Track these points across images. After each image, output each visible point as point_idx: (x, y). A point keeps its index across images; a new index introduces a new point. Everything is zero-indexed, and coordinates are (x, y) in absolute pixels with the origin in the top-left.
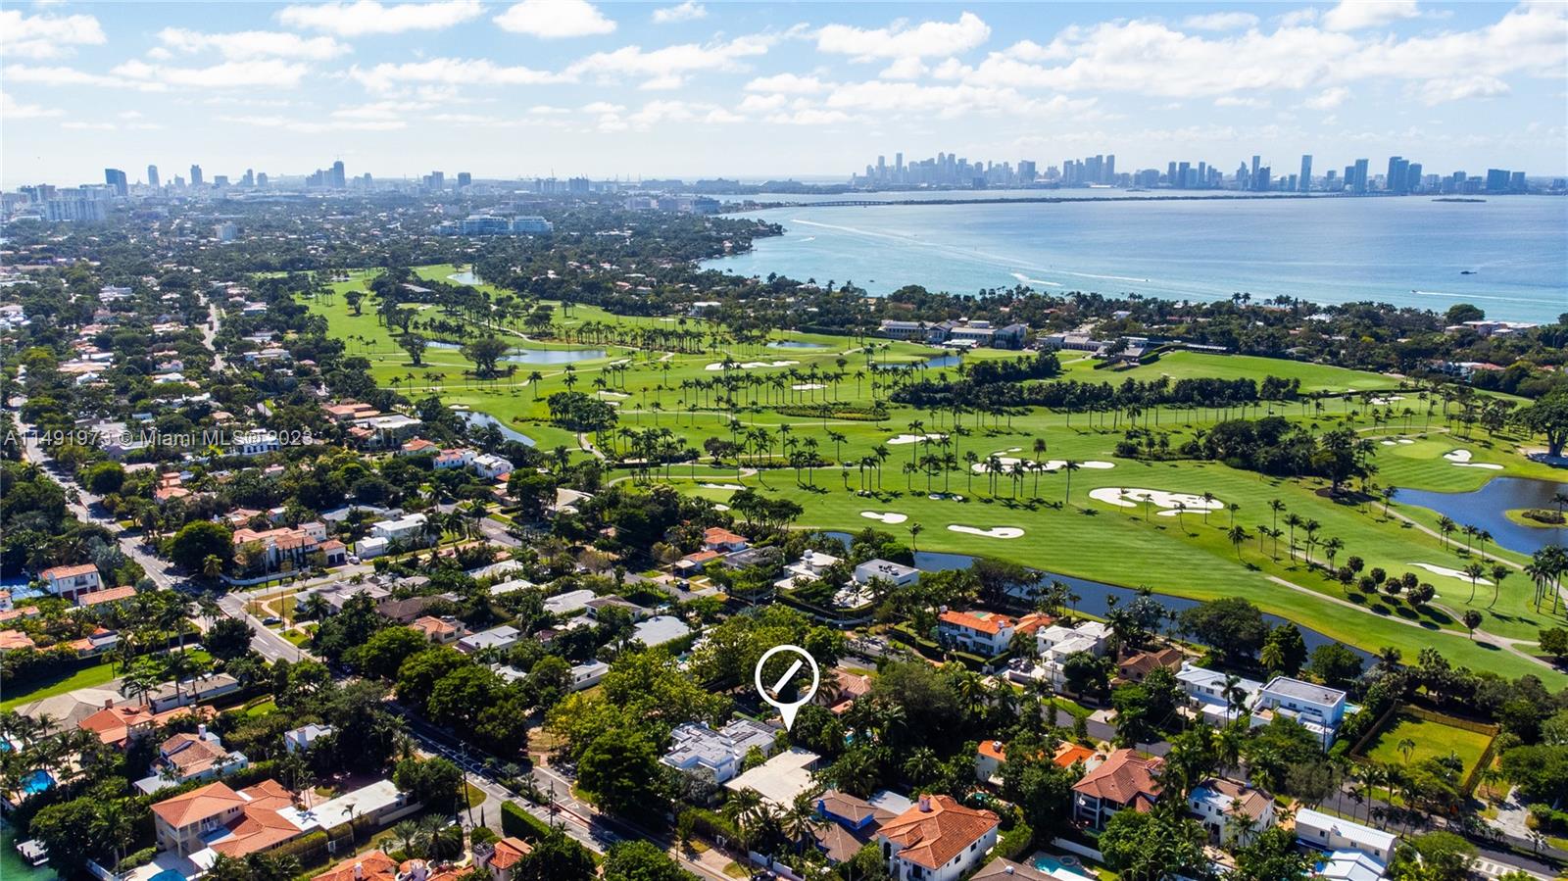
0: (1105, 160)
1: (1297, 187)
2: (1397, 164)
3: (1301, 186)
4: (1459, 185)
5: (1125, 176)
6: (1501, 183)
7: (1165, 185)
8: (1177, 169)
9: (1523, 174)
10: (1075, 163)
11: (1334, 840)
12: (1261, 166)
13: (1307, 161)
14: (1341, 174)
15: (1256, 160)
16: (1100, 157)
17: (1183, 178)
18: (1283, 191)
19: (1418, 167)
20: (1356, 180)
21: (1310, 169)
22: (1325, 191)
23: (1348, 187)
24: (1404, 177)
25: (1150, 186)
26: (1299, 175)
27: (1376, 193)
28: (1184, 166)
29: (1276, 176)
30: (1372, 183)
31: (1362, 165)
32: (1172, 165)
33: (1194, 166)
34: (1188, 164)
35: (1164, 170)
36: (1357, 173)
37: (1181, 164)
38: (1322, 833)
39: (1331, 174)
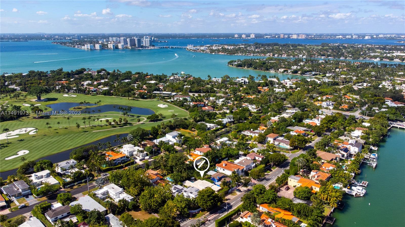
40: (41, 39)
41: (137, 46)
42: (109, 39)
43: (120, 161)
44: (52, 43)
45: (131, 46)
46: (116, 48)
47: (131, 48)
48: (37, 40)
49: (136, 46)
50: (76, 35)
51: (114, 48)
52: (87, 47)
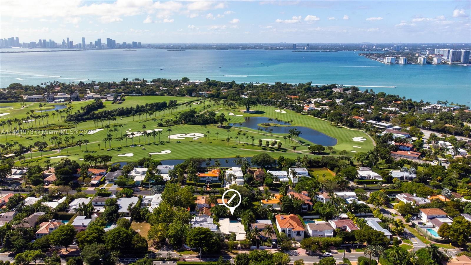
0: (15, 39)
1: (82, 47)
2: (109, 40)
3: (83, 47)
4: (125, 46)
5: (24, 44)
6: (136, 45)
7: (39, 47)
8: (42, 42)
9: (140, 43)
10: (4, 39)
11: (345, 197)
12: (70, 41)
13: (83, 39)
14: (94, 43)
15: (68, 39)
16: (13, 38)
17: (44, 44)
18: (78, 48)
19: (115, 41)
20: (98, 44)
21: (85, 42)
22: (90, 48)
23: (97, 47)
24: (111, 44)
25: (33, 48)
26: (82, 43)
27: (104, 48)
28: (44, 41)
29: (75, 44)
30: (103, 45)
31: (100, 40)
32: (40, 40)
33: (48, 41)
34: (46, 40)
35: (37, 42)
36: (98, 42)
37: (43, 40)
38: (342, 196)
39: (91, 43)
40: (354, 50)
41: (462, 61)
42: (435, 50)
43: (210, 180)
44: (359, 54)
45: (453, 60)
46: (428, 62)
47: (452, 63)
48: (349, 50)
49: (460, 61)
50: (396, 45)
51: (425, 63)
52: (387, 60)
